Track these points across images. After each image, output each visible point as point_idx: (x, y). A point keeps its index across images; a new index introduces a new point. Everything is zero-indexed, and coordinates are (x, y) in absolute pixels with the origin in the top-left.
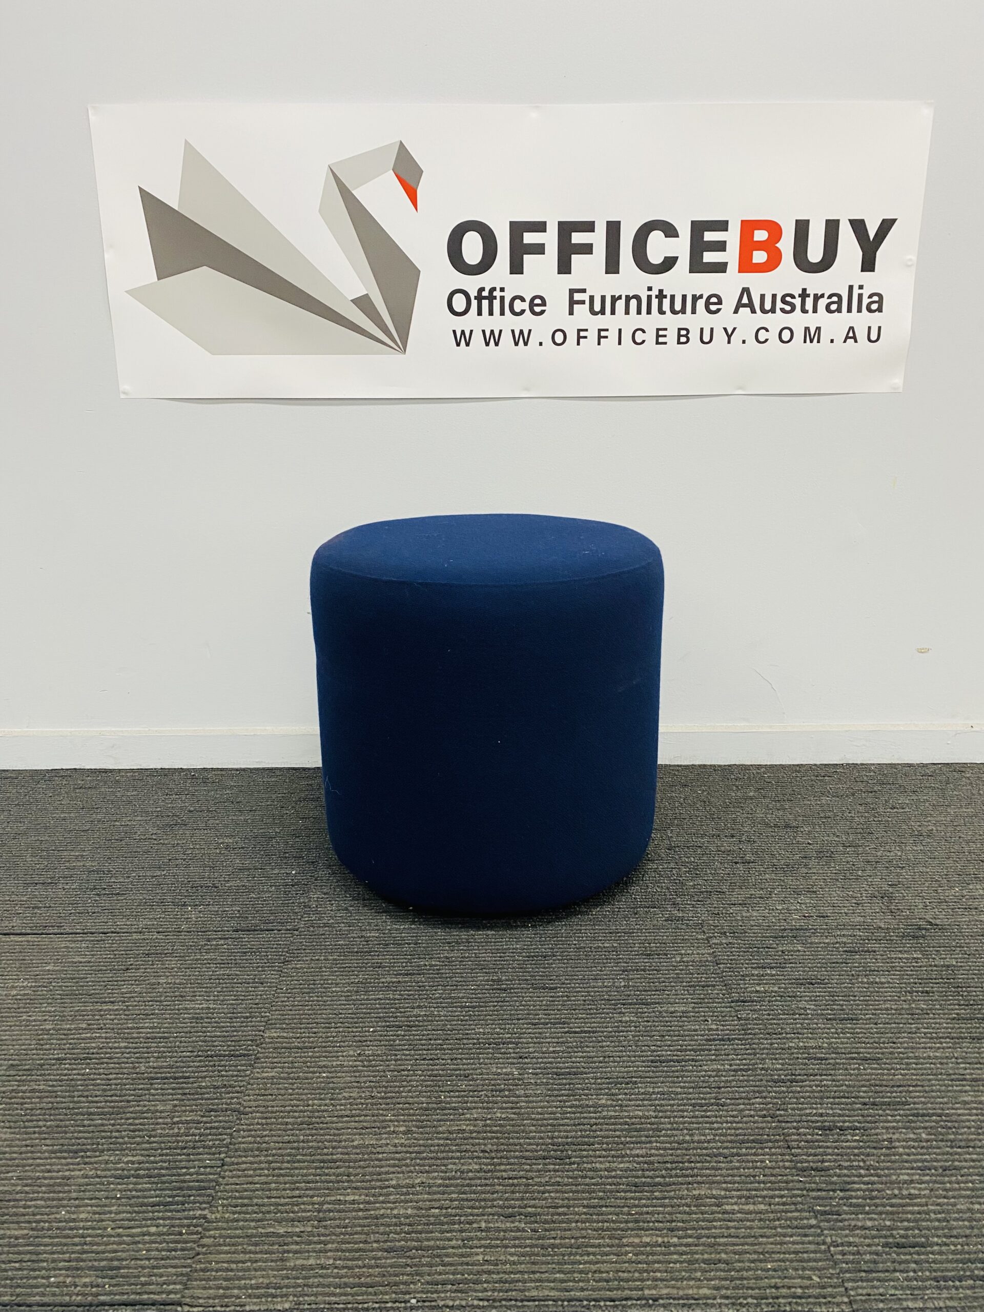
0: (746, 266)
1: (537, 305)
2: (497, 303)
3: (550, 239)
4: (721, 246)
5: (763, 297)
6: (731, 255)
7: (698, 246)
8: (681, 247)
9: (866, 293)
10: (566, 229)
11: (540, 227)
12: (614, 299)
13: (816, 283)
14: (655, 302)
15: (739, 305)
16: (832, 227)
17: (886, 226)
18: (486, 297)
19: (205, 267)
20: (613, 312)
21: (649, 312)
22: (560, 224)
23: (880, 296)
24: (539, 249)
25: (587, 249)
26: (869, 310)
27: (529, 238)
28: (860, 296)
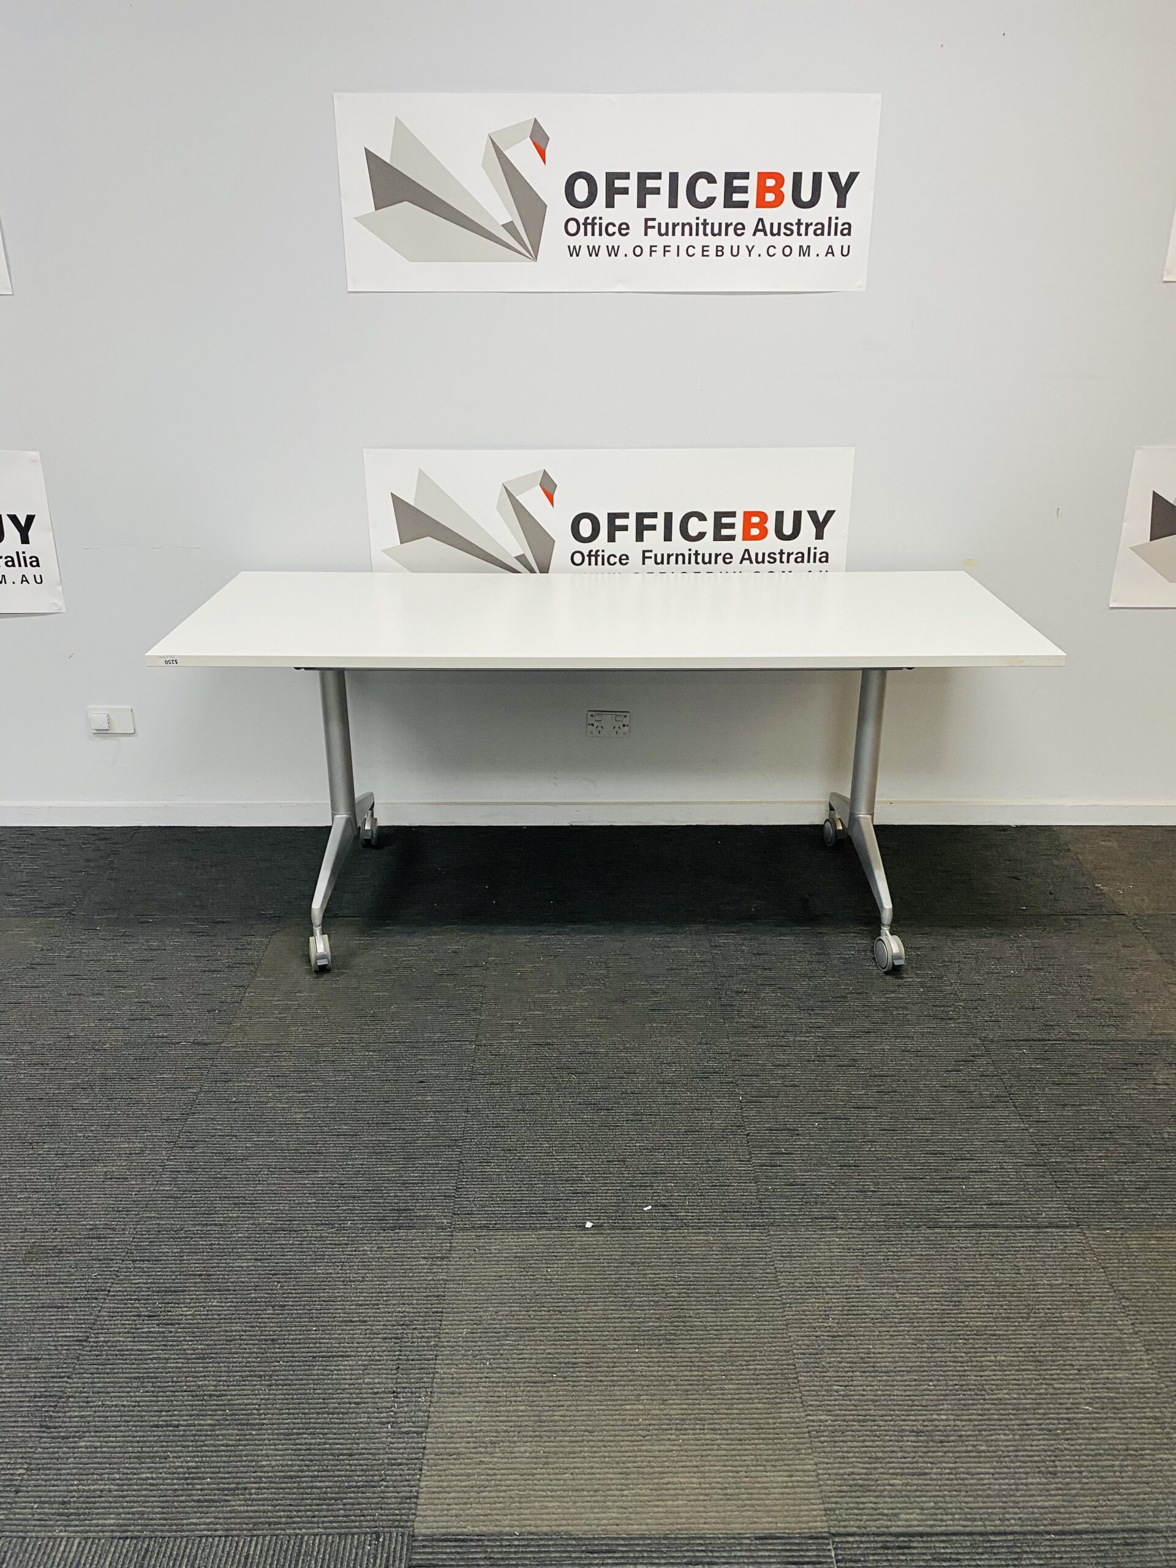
0: (747, 536)
1: (623, 559)
2: (600, 559)
3: (631, 522)
4: (732, 526)
5: (757, 554)
6: (738, 531)
7: (718, 526)
8: (708, 526)
9: (818, 552)
10: (640, 517)
11: (625, 516)
12: (669, 556)
13: (788, 546)
14: (693, 557)
15: (743, 559)
16: (797, 515)
17: (830, 514)
18: (593, 555)
19: (428, 538)
20: (668, 563)
21: (690, 563)
22: (638, 514)
23: (827, 553)
24: (625, 528)
25: (653, 528)
26: (820, 561)
27: (619, 522)
28: (815, 553)
